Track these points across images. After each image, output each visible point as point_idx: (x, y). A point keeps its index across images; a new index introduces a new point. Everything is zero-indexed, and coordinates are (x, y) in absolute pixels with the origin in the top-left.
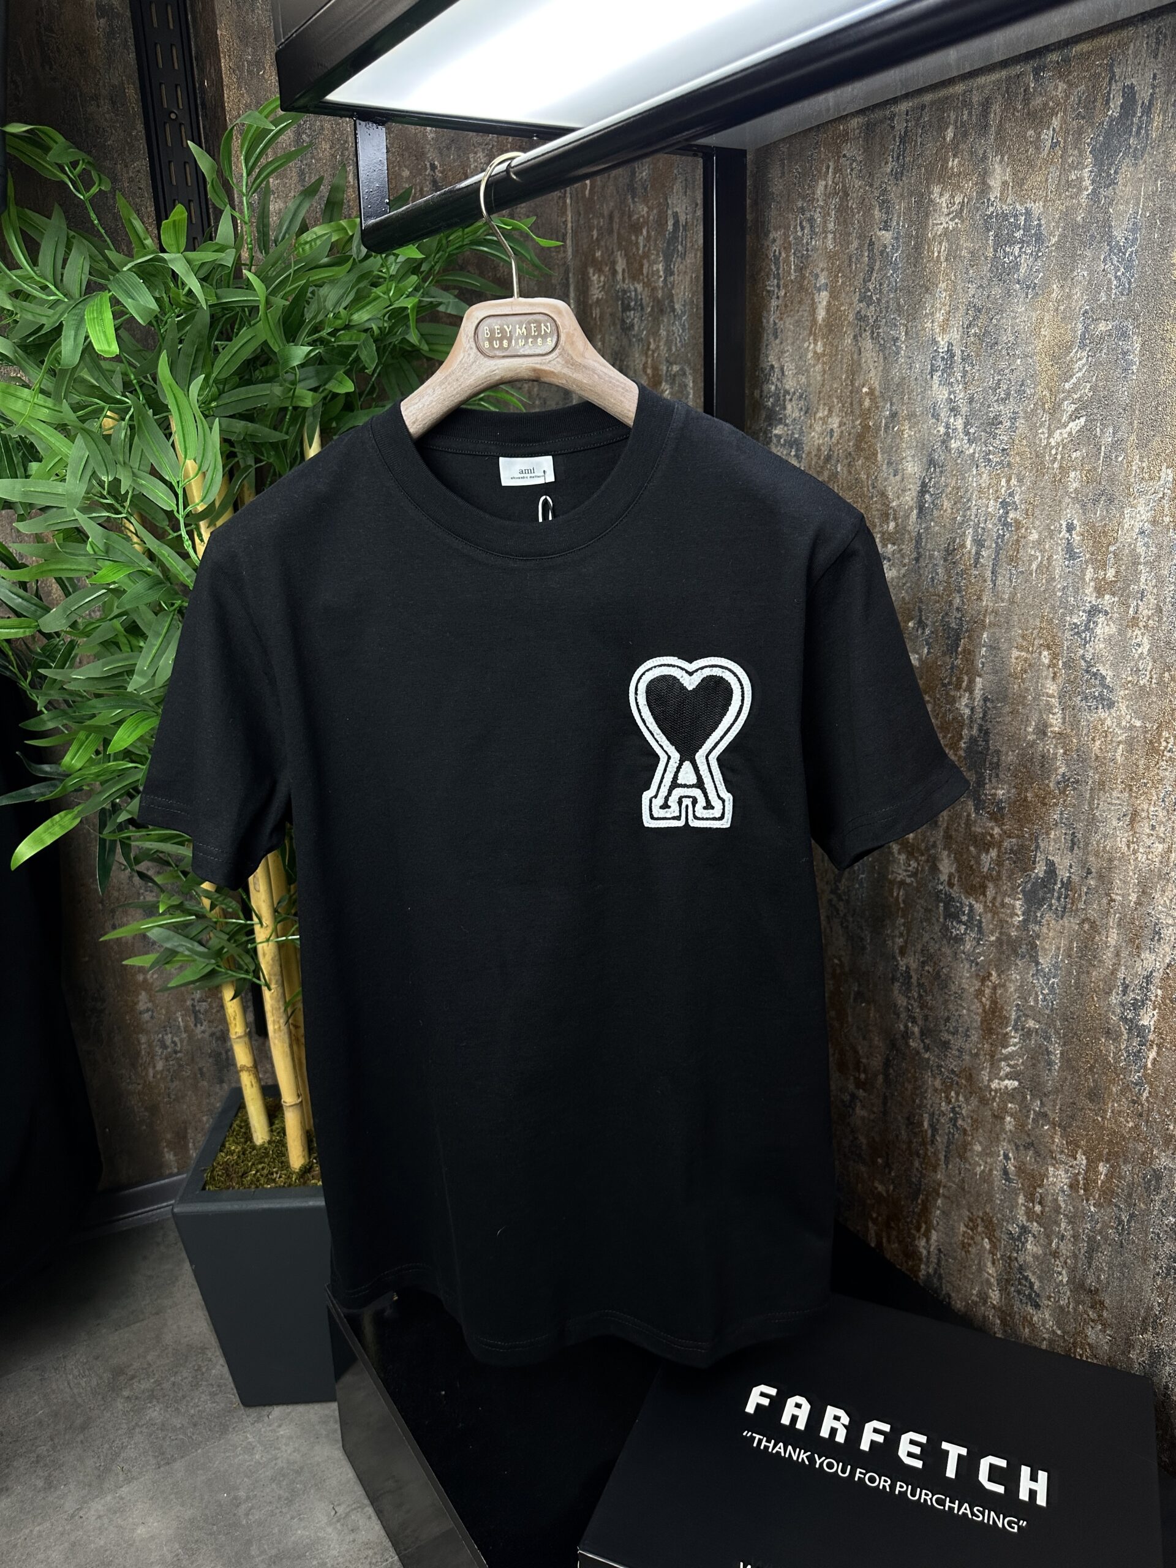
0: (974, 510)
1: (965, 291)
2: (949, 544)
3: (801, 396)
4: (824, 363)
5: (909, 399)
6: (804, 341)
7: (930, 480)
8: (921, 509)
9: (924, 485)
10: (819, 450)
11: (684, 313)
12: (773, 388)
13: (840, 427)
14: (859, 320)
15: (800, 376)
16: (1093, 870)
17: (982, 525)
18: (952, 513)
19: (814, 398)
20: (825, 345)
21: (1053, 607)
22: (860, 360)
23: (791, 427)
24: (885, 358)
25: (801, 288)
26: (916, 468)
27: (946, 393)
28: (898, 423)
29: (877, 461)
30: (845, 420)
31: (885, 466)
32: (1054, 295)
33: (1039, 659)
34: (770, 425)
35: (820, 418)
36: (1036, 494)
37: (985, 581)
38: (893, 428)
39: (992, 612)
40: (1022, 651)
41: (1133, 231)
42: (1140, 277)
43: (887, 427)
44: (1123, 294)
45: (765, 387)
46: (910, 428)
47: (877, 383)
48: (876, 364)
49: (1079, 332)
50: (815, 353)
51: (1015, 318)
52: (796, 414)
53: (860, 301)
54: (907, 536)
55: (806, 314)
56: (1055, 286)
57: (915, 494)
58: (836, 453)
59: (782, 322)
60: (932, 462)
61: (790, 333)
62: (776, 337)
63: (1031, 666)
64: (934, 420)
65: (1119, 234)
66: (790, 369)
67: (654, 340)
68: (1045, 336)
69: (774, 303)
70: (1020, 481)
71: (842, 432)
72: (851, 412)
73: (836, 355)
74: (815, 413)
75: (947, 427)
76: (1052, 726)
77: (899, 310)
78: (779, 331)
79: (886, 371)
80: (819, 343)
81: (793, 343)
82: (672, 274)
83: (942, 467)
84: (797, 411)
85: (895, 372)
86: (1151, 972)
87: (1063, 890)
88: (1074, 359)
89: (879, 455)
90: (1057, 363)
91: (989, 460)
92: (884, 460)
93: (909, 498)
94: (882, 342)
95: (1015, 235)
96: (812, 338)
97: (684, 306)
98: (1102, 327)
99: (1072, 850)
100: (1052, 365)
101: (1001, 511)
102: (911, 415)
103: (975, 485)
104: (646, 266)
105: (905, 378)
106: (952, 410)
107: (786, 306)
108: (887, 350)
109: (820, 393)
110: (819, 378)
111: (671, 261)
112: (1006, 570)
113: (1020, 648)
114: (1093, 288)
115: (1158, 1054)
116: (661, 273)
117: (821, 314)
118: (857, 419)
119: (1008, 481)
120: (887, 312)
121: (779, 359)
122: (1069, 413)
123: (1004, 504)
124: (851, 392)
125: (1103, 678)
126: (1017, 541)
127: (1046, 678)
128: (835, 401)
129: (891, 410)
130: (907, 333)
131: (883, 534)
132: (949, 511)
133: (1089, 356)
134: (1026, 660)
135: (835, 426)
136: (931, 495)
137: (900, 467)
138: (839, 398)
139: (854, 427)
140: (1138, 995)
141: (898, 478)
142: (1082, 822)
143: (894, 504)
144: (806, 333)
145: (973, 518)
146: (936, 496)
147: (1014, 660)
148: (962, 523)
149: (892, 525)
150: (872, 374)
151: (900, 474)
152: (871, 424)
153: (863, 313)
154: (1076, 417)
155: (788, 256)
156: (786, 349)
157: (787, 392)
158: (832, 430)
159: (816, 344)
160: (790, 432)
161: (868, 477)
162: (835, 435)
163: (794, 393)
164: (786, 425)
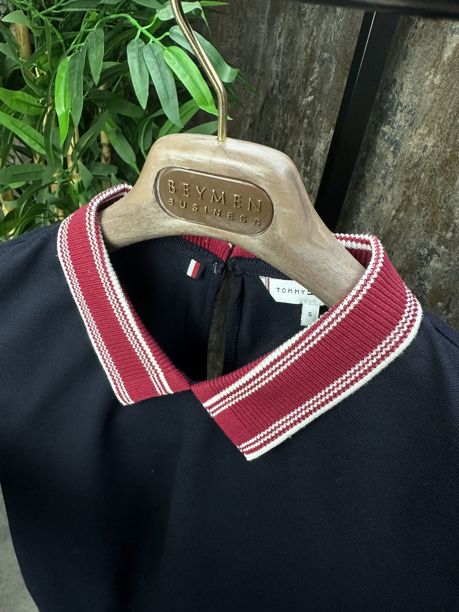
3: (410, 111)
4: (436, 94)
6: (426, 70)
10: (411, 156)
13: (433, 146)
15: (414, 96)
19: (420, 118)
20: (442, 80)
23: (396, 131)
30: (439, 143)
35: (420, 134)
50: (432, 83)
52: (402, 123)
58: (424, 164)
59: (413, 48)
61: (417, 60)
66: (408, 87)
71: (434, 151)
74: (417, 129)
81: (417, 68)
84: (403, 120)
109: (426, 115)
110: (429, 104)
118: (449, 148)
128: (437, 126)
131: (440, 237)
135: (430, 145)
138: (440, 126)
139: (444, 152)
156: (410, 71)
157: (400, 104)
158: (426, 147)
159: (435, 76)
160: (393, 134)
161: (442, 193)
162: (428, 151)
163: (406, 107)
164: (393, 128)
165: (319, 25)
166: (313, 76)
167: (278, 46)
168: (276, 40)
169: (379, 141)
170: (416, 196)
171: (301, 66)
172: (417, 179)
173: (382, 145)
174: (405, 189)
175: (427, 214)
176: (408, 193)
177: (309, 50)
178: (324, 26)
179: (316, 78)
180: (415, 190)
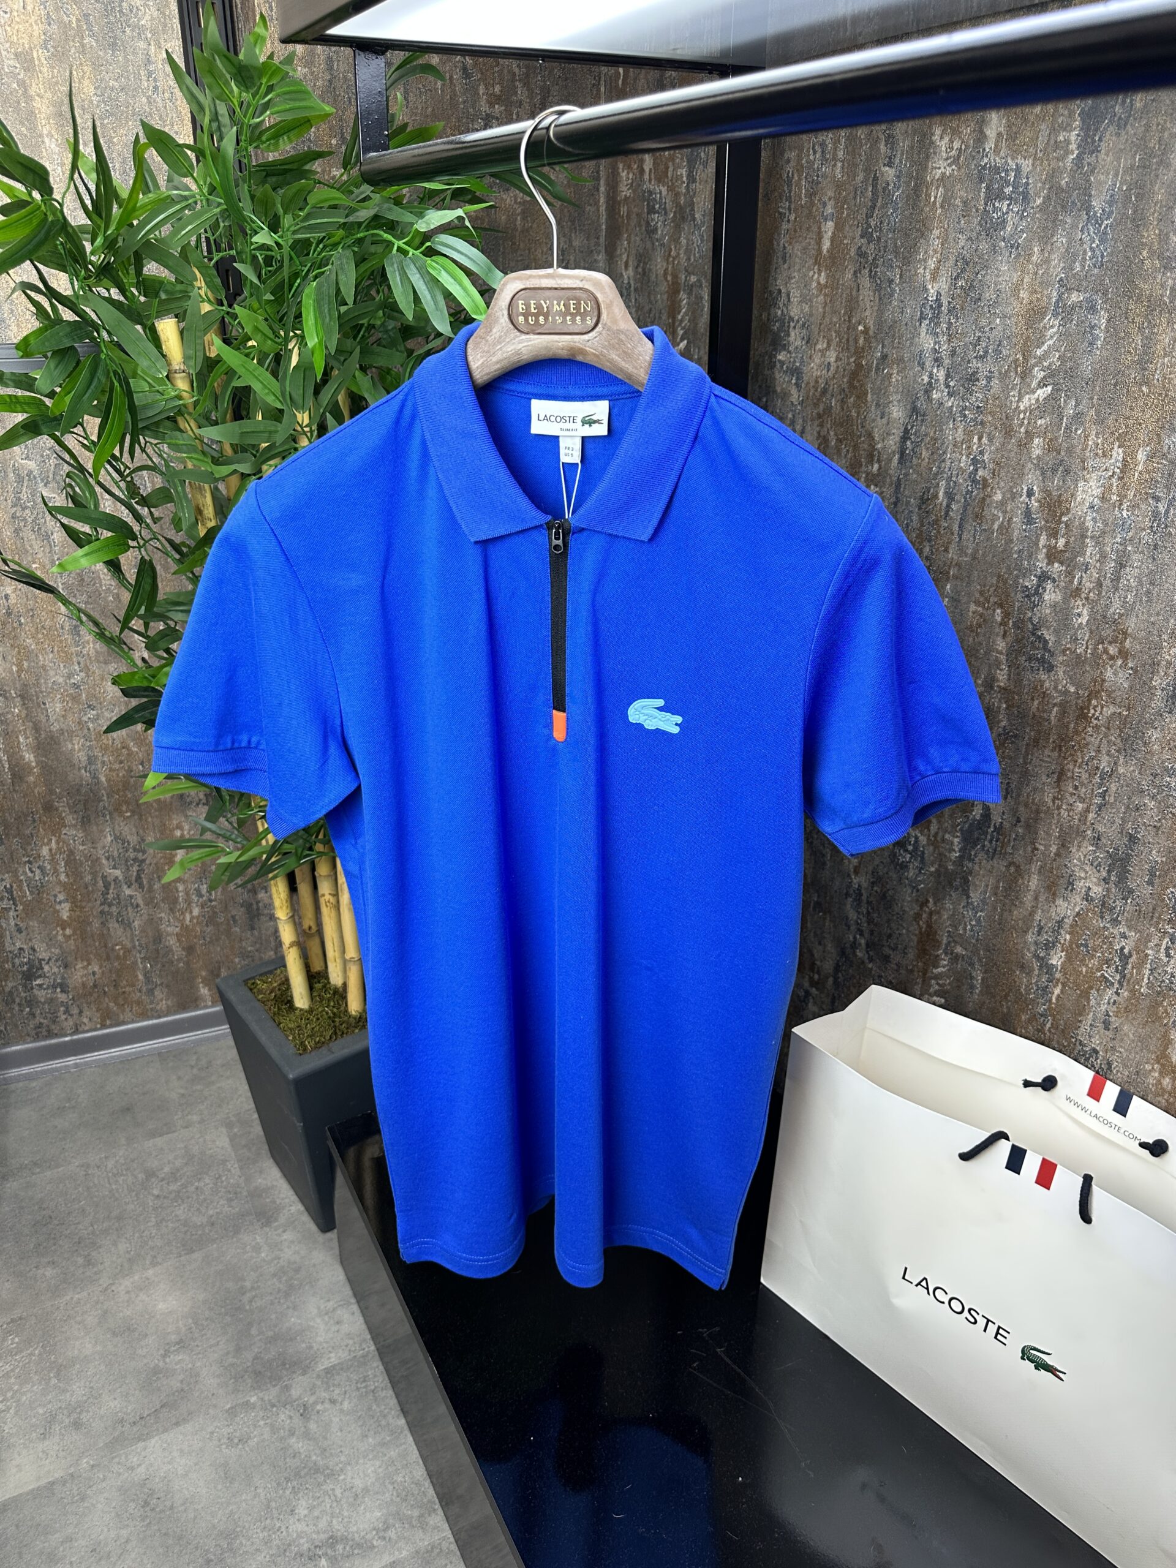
0: (948, 463)
1: (956, 241)
2: (924, 493)
3: (803, 325)
4: (825, 295)
5: (899, 343)
6: (809, 269)
7: (912, 428)
8: (902, 454)
9: (906, 431)
10: (817, 382)
11: (703, 223)
12: (779, 312)
13: (836, 361)
14: (860, 256)
15: (804, 305)
16: (1022, 819)
17: (954, 479)
18: (929, 463)
19: (815, 329)
20: (828, 276)
21: (1009, 568)
22: (858, 297)
23: (793, 355)
24: (880, 299)
25: (810, 215)
26: (900, 413)
27: (932, 342)
28: (888, 367)
29: (866, 400)
30: (841, 355)
31: (873, 408)
32: (1035, 258)
33: (993, 616)
34: (775, 349)
35: (820, 350)
36: (1003, 455)
37: (952, 534)
38: (883, 370)
39: (956, 564)
40: (979, 606)
41: (1111, 203)
42: (1112, 252)
43: (877, 369)
44: (1095, 267)
45: (772, 311)
46: (898, 374)
47: (871, 323)
48: (872, 303)
49: (1054, 300)
50: (819, 283)
51: (997, 276)
52: (798, 343)
53: (862, 237)
54: (888, 480)
55: (813, 242)
56: (1036, 249)
57: (898, 439)
58: (831, 388)
59: (791, 247)
60: (914, 410)
61: (797, 260)
62: (785, 262)
63: (985, 620)
64: (920, 368)
65: (1097, 204)
66: (795, 295)
67: (675, 247)
68: (1023, 299)
69: (785, 226)
70: (990, 440)
71: (838, 367)
72: (848, 348)
73: (837, 288)
74: (815, 344)
75: (931, 376)
76: (998, 681)
77: (896, 253)
78: (788, 255)
79: (881, 312)
80: (823, 274)
81: (800, 270)
82: (694, 181)
83: (923, 415)
84: (799, 339)
85: (888, 315)
86: (1063, 918)
87: (995, 833)
88: (1047, 326)
89: (869, 396)
90: (1031, 328)
91: (965, 416)
92: (873, 400)
93: (892, 443)
94: (879, 282)
95: (1005, 190)
96: (816, 267)
97: (703, 215)
98: (1075, 297)
99: (1005, 798)
100: (1027, 329)
101: (972, 468)
102: (901, 360)
103: (950, 438)
104: (671, 169)
105: (896, 322)
106: (936, 360)
107: (795, 231)
108: (882, 289)
109: (821, 324)
110: (820, 310)
111: (694, 167)
112: (971, 525)
113: (977, 603)
114: (1070, 256)
115: (1062, 992)
116: (685, 179)
117: (826, 245)
118: (852, 357)
119: (980, 439)
120: (885, 251)
121: (786, 283)
122: (1039, 380)
123: (975, 461)
124: (848, 329)
125: (1046, 642)
126: (984, 499)
127: (997, 635)
128: (834, 335)
129: (882, 352)
130: (901, 277)
131: (867, 474)
132: (927, 460)
133: (1060, 325)
134: (981, 615)
135: (832, 360)
136: (912, 443)
137: (887, 410)
138: (837, 332)
139: (848, 364)
140: (1050, 936)
141: (884, 421)
142: (1017, 773)
143: (879, 446)
144: (812, 261)
145: (946, 470)
146: (916, 445)
147: (971, 614)
148: (937, 474)
149: (876, 466)
150: (868, 313)
151: (886, 418)
152: (864, 363)
153: (864, 249)
154: (1044, 384)
155: (800, 180)
156: (793, 275)
157: (791, 319)
158: (829, 363)
159: (819, 275)
160: (792, 360)
161: (858, 416)
162: (832, 368)
163: (798, 321)
164: (789, 352)
165: (677, 241)
166: (680, 312)
167: (626, 282)
168: (622, 274)
169: (777, 375)
170: (832, 433)
171: (662, 302)
172: (828, 410)
173: (782, 380)
174: (818, 429)
175: (848, 451)
176: (824, 432)
177: (669, 278)
178: (684, 241)
179: (686, 314)
180: (829, 426)
